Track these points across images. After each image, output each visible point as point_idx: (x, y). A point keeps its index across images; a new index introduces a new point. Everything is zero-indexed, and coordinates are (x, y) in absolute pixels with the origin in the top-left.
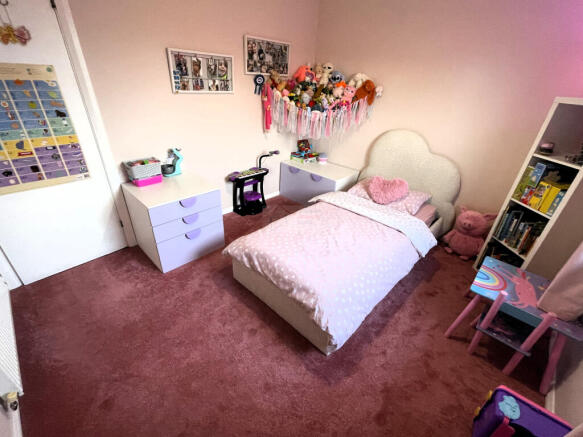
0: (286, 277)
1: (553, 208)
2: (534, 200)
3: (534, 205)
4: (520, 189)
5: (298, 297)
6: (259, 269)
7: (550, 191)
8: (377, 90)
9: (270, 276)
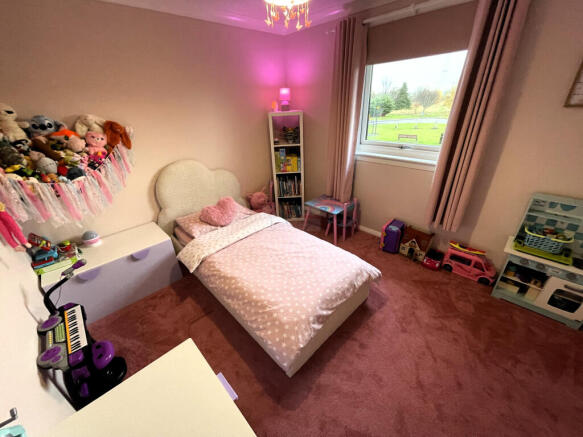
0: (346, 286)
1: (299, 167)
2: (289, 168)
3: (290, 170)
4: (278, 166)
5: (360, 284)
6: (330, 312)
7: (293, 160)
8: (127, 130)
9: (339, 302)
